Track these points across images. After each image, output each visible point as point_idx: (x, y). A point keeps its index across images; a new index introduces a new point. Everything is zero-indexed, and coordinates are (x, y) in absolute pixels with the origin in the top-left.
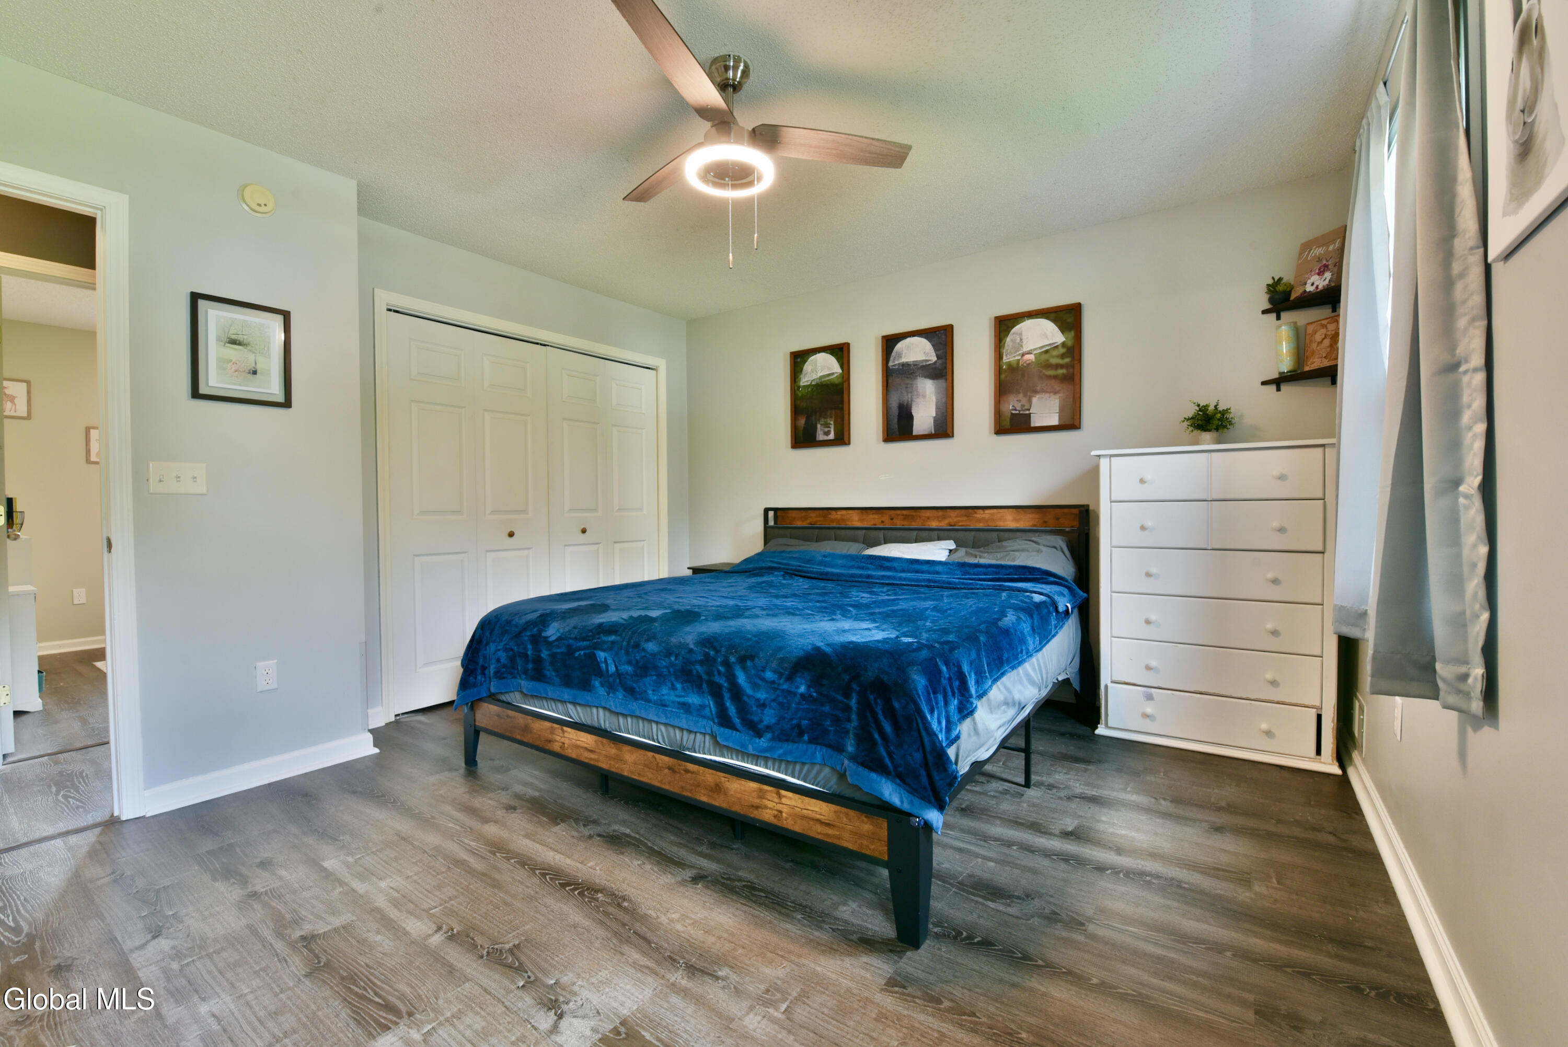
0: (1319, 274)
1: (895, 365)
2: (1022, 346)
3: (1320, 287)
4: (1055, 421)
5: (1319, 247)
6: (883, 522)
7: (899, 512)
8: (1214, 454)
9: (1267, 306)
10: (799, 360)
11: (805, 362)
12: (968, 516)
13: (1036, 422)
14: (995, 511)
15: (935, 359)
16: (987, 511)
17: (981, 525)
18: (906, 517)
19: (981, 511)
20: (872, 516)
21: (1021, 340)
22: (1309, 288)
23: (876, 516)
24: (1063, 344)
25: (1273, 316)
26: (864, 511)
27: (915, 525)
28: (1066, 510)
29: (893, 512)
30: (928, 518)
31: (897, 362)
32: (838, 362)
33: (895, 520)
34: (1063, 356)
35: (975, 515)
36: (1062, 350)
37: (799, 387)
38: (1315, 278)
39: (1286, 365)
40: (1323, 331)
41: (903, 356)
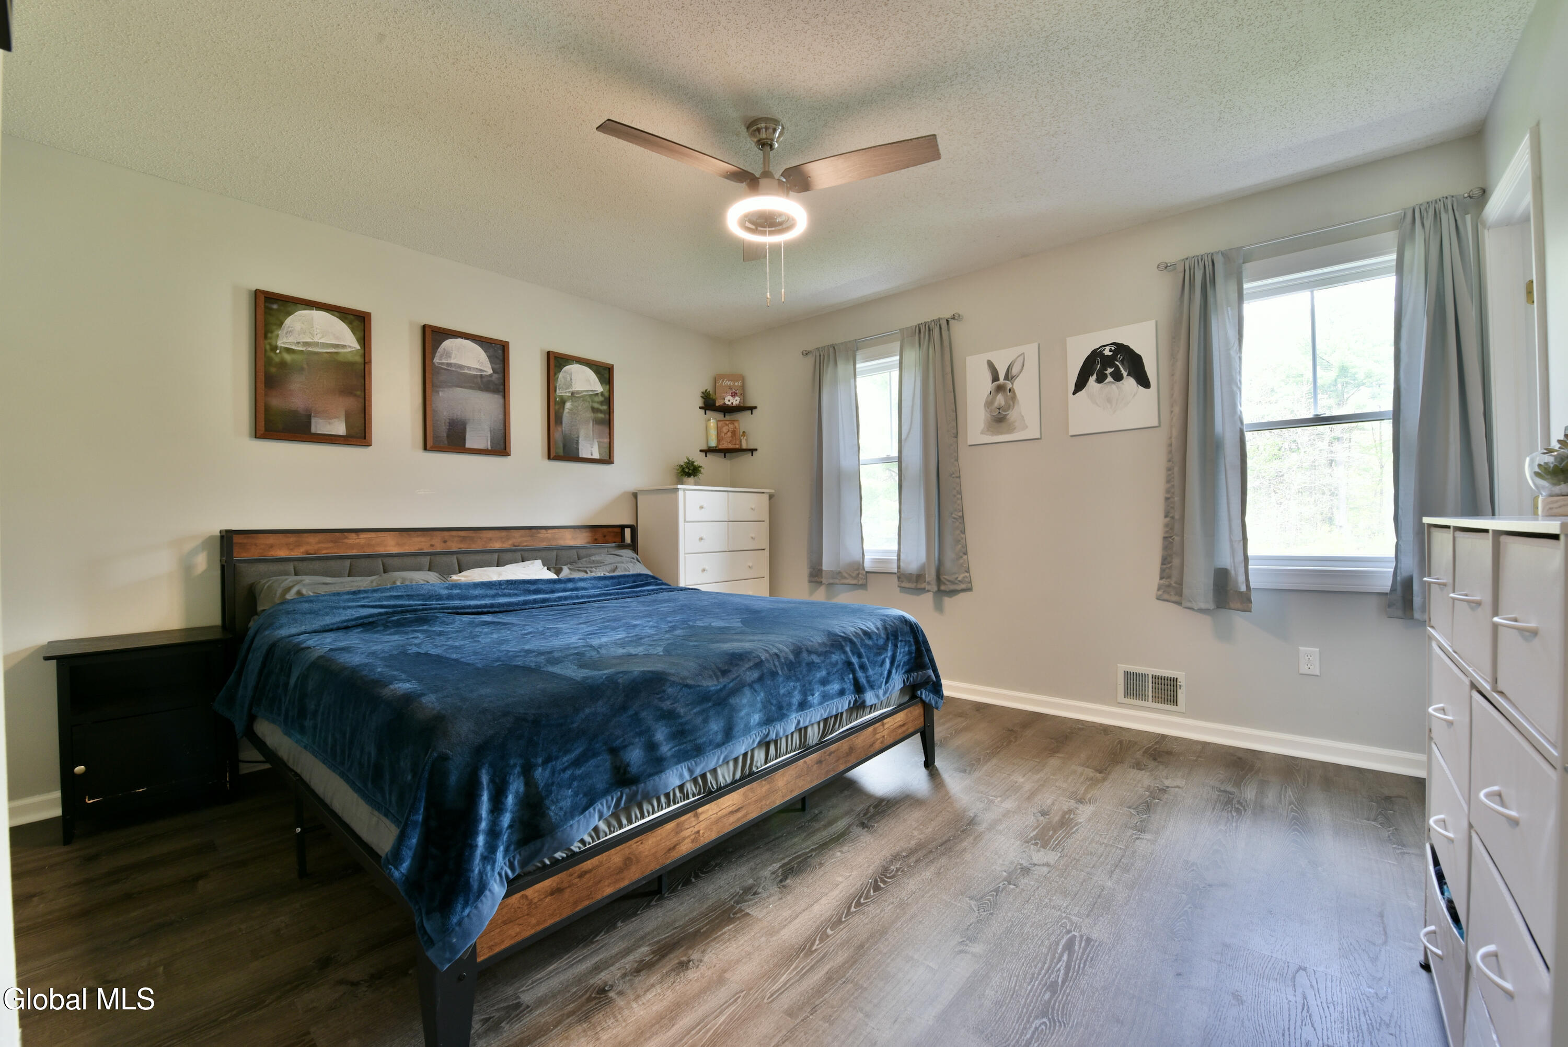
0: (732, 396)
1: (442, 364)
2: (571, 385)
3: (734, 404)
4: (596, 456)
5: (729, 380)
6: (432, 546)
7: (454, 533)
8: (730, 493)
9: (702, 405)
10: (275, 306)
11: (289, 314)
12: (532, 536)
13: (583, 454)
14: (556, 531)
15: (490, 371)
16: (550, 531)
17: (543, 545)
18: (463, 539)
19: (543, 531)
20: (416, 539)
21: (571, 379)
22: (727, 403)
23: (423, 539)
24: (602, 394)
25: (703, 411)
26: (404, 533)
27: (474, 547)
28: (610, 529)
29: (446, 534)
30: (491, 539)
31: (444, 361)
32: (354, 334)
33: (449, 543)
34: (601, 403)
35: (538, 535)
36: (601, 399)
37: (274, 348)
38: (729, 397)
39: (713, 443)
40: (727, 427)
41: (453, 356)
